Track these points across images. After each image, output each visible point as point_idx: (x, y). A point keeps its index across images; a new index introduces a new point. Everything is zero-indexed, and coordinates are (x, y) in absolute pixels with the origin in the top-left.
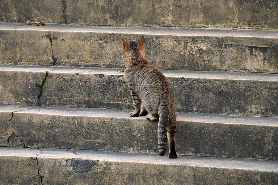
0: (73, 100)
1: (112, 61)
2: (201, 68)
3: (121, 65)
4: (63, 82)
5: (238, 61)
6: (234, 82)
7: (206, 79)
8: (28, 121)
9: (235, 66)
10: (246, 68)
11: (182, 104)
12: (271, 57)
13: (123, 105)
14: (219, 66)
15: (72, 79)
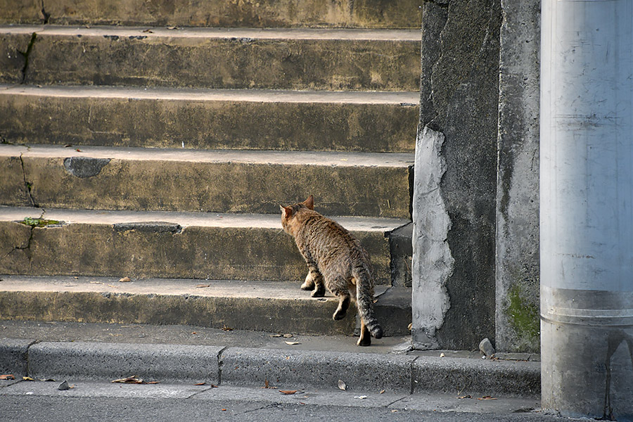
0: (75, 74)
1: (133, 16)
2: (262, 23)
3: (145, 22)
4: (58, 48)
5: (314, 12)
6: (306, 42)
7: (266, 40)
8: (7, 105)
9: (311, 20)
10: (327, 21)
11: (233, 77)
12: (361, 4)
13: (148, 80)
14: (289, 20)
15: (72, 43)
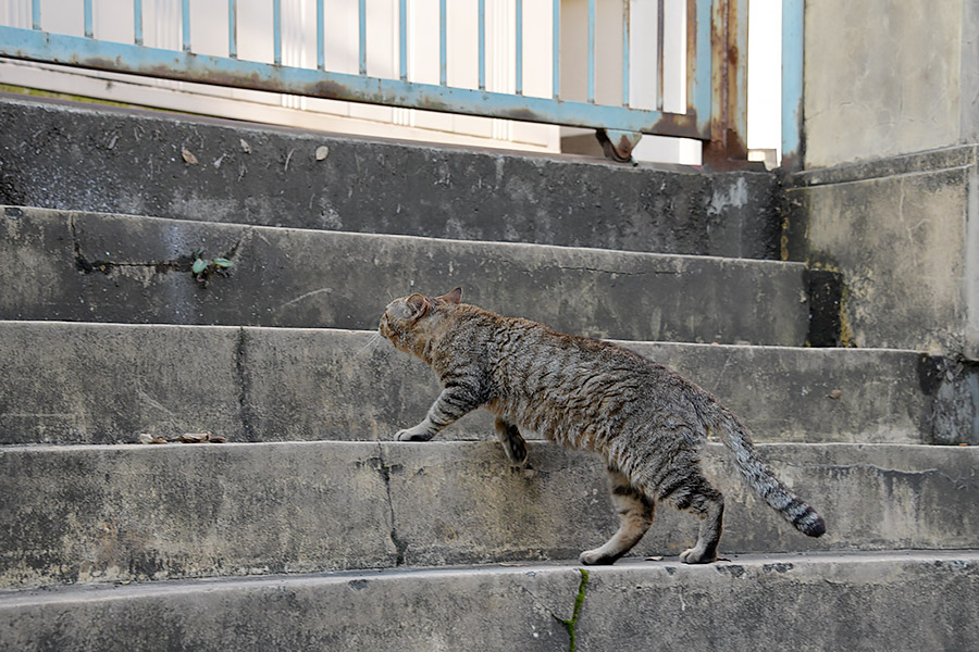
4: (633, 604)
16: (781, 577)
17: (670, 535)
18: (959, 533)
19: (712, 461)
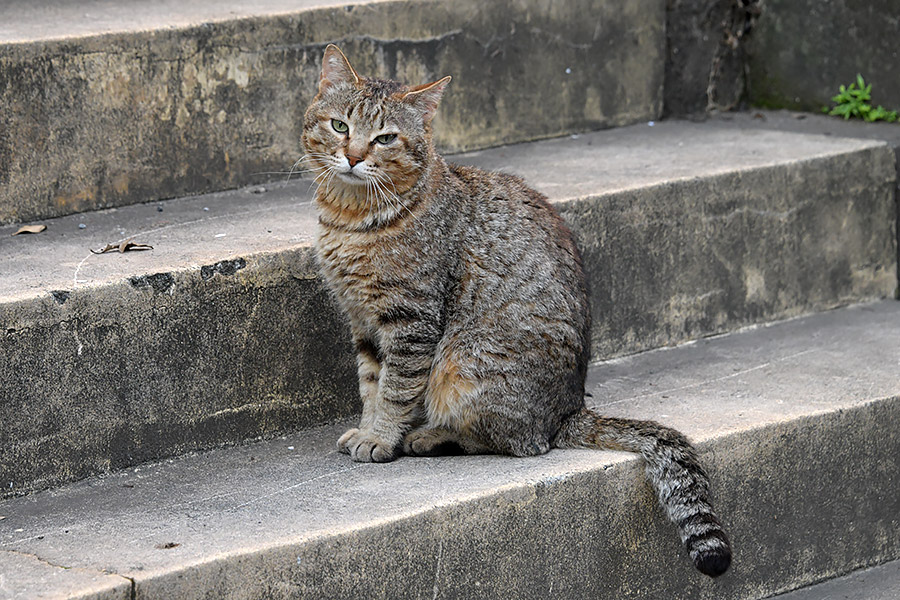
4: (2, 356)
15: (41, 327)
16: (227, 283)
17: (57, 185)
18: (489, 124)
19: (123, 59)
